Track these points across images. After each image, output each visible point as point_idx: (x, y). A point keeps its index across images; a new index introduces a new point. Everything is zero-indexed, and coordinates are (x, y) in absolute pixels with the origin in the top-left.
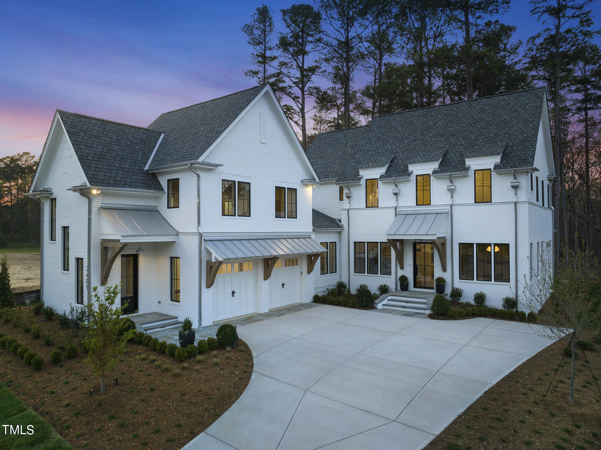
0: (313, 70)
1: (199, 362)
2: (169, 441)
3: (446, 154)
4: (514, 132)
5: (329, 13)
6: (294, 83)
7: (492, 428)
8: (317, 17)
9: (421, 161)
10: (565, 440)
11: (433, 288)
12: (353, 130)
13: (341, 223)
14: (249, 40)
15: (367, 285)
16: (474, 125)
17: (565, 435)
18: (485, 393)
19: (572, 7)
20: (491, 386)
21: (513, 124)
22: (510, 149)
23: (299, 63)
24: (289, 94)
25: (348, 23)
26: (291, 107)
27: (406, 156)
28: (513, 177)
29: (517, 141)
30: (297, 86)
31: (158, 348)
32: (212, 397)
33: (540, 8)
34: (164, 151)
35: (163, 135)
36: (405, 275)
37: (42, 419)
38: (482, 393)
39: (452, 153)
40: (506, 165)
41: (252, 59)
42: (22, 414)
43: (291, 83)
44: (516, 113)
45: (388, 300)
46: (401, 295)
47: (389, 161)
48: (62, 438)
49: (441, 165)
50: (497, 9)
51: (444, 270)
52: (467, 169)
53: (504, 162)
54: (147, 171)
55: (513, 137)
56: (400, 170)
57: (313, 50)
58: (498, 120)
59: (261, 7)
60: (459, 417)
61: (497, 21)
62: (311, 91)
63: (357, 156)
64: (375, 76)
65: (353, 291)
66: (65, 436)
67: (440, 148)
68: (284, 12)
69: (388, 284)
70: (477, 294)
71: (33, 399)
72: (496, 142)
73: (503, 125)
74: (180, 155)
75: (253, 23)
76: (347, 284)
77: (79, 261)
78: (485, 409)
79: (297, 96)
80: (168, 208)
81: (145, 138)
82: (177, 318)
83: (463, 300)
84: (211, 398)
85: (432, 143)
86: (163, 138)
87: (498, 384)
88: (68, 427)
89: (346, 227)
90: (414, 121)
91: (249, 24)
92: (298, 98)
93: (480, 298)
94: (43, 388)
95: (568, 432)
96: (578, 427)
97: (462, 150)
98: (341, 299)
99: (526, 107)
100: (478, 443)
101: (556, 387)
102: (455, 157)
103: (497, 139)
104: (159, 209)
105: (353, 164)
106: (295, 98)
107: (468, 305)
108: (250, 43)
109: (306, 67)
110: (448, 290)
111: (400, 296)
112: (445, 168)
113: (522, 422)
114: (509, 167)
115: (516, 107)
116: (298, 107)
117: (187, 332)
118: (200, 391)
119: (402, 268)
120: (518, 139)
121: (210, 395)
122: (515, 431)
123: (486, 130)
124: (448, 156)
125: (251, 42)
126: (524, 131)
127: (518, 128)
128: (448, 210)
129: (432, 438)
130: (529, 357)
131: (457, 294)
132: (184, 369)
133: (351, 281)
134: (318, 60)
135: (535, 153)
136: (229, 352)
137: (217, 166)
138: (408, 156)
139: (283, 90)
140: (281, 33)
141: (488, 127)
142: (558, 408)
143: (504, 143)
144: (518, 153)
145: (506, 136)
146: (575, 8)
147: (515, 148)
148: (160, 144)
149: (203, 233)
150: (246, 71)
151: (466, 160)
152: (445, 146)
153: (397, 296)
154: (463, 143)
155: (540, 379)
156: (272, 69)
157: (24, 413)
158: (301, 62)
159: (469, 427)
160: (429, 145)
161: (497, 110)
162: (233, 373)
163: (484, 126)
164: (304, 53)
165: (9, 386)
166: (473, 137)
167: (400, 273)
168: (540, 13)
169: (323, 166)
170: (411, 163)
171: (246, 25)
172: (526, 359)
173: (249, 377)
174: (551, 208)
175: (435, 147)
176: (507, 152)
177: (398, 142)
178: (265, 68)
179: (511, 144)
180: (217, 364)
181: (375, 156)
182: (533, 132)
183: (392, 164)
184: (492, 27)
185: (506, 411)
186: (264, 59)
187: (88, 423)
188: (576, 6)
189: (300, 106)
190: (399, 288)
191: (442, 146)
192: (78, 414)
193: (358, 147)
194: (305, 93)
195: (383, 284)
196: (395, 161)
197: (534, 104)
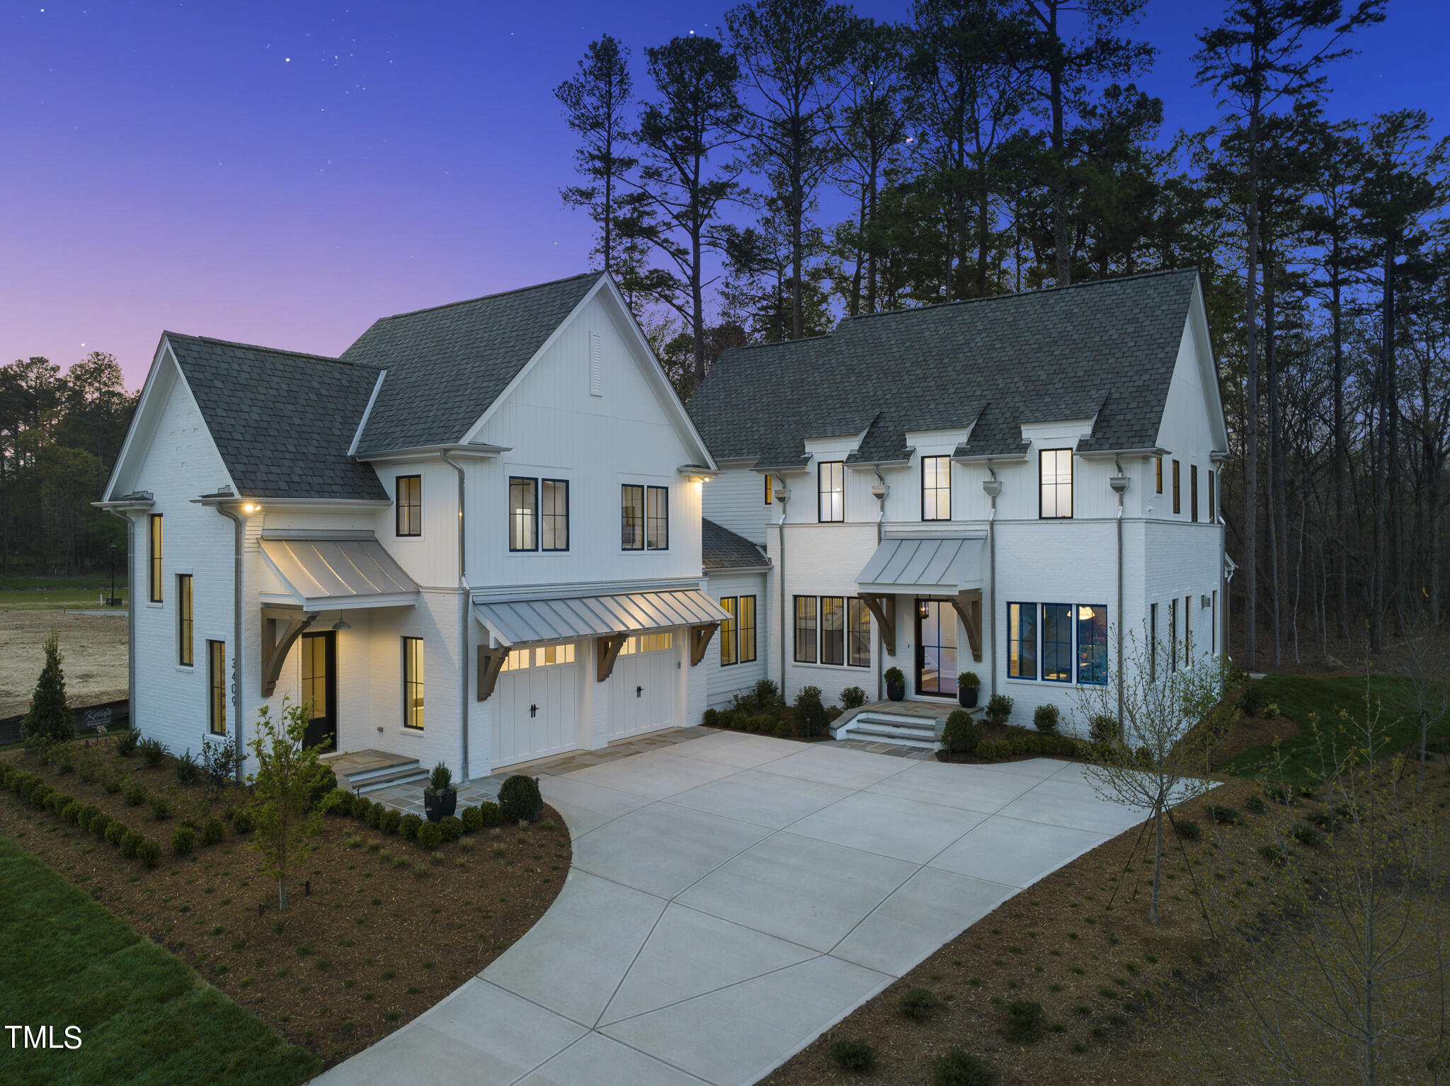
0: (719, 190)
1: (466, 849)
2: (413, 991)
3: (988, 411)
4: (1126, 369)
5: (753, 60)
6: (676, 217)
7: (999, 963)
8: (726, 72)
9: (932, 427)
10: (1121, 983)
11: (954, 696)
12: (799, 344)
13: (766, 552)
14: (571, 119)
15: (820, 686)
16: (1046, 349)
17: (1125, 975)
18: (1004, 904)
19: (1285, 69)
20: (1018, 891)
21: (1125, 349)
22: (1114, 407)
23: (687, 171)
24: (665, 244)
25: (799, 81)
26: (669, 274)
27: (903, 413)
28: (1116, 467)
29: (1130, 389)
30: (681, 224)
31: (383, 823)
32: (490, 914)
33: (1216, 68)
34: (387, 413)
35: (383, 373)
36: (898, 668)
37: (174, 956)
38: (999, 904)
39: (997, 411)
40: (1102, 441)
41: (580, 162)
42: (133, 947)
43: (668, 218)
44: (1134, 325)
45: (859, 721)
46: (887, 710)
47: (868, 423)
48: (214, 987)
49: (973, 437)
50: (1126, 64)
51: (978, 657)
52: (1024, 448)
53: (1099, 435)
54: (353, 457)
55: (1123, 379)
56: (888, 444)
57: (721, 141)
58: (1097, 339)
59: (600, 40)
60: (946, 946)
61: (1132, 87)
62: (715, 235)
63: (803, 409)
64: (863, 200)
65: (791, 701)
66: (220, 985)
67: (974, 398)
68: (653, 54)
69: (862, 687)
70: (1041, 708)
71: (150, 920)
72: (1087, 389)
73: (1106, 351)
74: (421, 426)
75: (582, 79)
76: (779, 685)
77: (214, 646)
78: (996, 932)
79: (681, 248)
80: (398, 535)
81: (345, 383)
82: (417, 761)
83: (1012, 721)
84: (490, 917)
85: (959, 386)
86: (385, 381)
87: (1032, 890)
88: (224, 970)
89: (776, 563)
90: (927, 334)
91: (571, 81)
92: (685, 252)
93: (1047, 717)
94: (165, 901)
95: (1130, 968)
96: (1153, 960)
97: (1018, 404)
98: (763, 717)
99: (1156, 313)
100: (969, 990)
101: (1136, 892)
102: (1001, 421)
103: (1089, 383)
104: (378, 536)
105: (792, 426)
106: (678, 253)
107: (1020, 731)
108: (573, 125)
109: (703, 181)
110: (985, 700)
111: (883, 713)
112: (982, 443)
113: (1056, 953)
114: (1108, 446)
115: (1137, 311)
116: (685, 273)
117: (440, 792)
118: (468, 903)
119: (892, 652)
120: (1131, 384)
121: (488, 912)
122: (1039, 970)
123: (1070, 361)
124: (988, 417)
125: (577, 122)
126: (1146, 367)
127: (1134, 359)
128: (985, 533)
129: (889, 982)
130: (1106, 839)
131: (1001, 707)
132: (437, 862)
133: (786, 680)
134: (731, 164)
135: (1161, 417)
136: (525, 830)
137: (498, 450)
138: (909, 413)
139: (651, 233)
140: (646, 104)
141: (1076, 355)
142: (1127, 928)
143: (1104, 393)
144: (1128, 417)
145: (1110, 376)
146: (1291, 71)
147: (1123, 406)
148: (378, 397)
149: (471, 588)
150: (564, 190)
151: (1023, 428)
152: (985, 393)
153: (877, 712)
154: (1022, 389)
155: (1114, 880)
156: (626, 184)
157: (138, 945)
158: (693, 169)
159: (958, 964)
160: (952, 391)
161: (1098, 316)
162: (532, 871)
163: (1068, 351)
164: (699, 150)
165: (97, 898)
166: (1043, 377)
167: (889, 663)
168: (1218, 80)
169: (730, 427)
170: (910, 431)
171: (565, 83)
172: (1101, 842)
173: (563, 878)
174: (1219, 522)
175: (963, 395)
176: (1107, 412)
177: (890, 379)
178: (608, 183)
179: (1116, 396)
180: (500, 854)
181: (840, 410)
182: (1163, 370)
183: (874, 430)
184: (1121, 99)
185: (1032, 935)
186: (607, 165)
187: (260, 963)
188: (1292, 68)
189: (690, 272)
190: (885, 696)
191: (978, 393)
192: (240, 947)
193: (806, 388)
194: (702, 241)
195: (852, 686)
196: (881, 424)
197: (1171, 307)
